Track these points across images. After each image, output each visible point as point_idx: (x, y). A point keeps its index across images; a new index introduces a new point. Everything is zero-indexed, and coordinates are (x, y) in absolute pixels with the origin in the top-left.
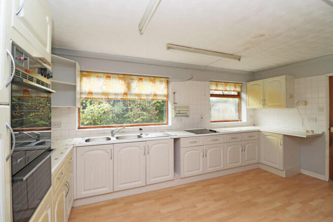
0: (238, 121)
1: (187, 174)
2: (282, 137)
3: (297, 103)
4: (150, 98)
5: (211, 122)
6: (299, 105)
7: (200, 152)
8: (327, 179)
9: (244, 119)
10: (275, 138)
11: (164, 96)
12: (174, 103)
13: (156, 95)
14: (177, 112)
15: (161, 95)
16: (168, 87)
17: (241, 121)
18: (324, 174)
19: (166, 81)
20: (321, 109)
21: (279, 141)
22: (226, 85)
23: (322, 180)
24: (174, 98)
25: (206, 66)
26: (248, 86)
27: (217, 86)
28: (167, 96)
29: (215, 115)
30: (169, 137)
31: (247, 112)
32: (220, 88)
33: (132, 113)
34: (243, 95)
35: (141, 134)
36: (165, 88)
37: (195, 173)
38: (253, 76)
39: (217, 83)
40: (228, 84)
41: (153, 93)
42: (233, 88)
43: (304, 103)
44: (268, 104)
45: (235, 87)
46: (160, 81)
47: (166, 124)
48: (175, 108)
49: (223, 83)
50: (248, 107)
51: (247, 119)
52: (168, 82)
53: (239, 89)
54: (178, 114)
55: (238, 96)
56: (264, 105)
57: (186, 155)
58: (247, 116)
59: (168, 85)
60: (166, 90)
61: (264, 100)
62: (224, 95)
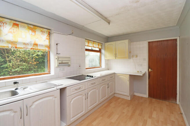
0: (100, 67)
1: (72, 120)
2: (128, 76)
3: (132, 56)
4: (30, 47)
5: (86, 69)
6: (133, 57)
7: (83, 96)
8: (147, 96)
9: (103, 66)
10: (124, 77)
11: (46, 46)
12: (57, 53)
13: (36, 45)
14: (60, 62)
15: (42, 46)
16: (50, 39)
17: (101, 67)
18: (146, 94)
19: (48, 33)
20: (144, 59)
21: (127, 78)
22: (94, 43)
23: (145, 98)
24: (57, 49)
25: (83, 26)
26: (106, 45)
27: (88, 43)
28: (49, 47)
29: (87, 64)
30: (55, 89)
31: (105, 61)
32: (91, 45)
33: (11, 64)
34: (103, 51)
35: (17, 89)
36: (47, 39)
37: (79, 115)
38: (108, 39)
39: (89, 41)
40: (95, 43)
41: (33, 43)
42: (97, 46)
43: (136, 56)
44: (118, 57)
45: (99, 45)
46: (42, 31)
47: (48, 74)
48: (58, 59)
49: (92, 42)
50: (106, 59)
51: (105, 66)
52: (49, 34)
53: (100, 47)
54: (62, 64)
55: (100, 51)
56: (116, 57)
57: (72, 102)
58: (105, 64)
59: (50, 36)
60: (47, 41)
61: (116, 54)
62: (92, 50)
